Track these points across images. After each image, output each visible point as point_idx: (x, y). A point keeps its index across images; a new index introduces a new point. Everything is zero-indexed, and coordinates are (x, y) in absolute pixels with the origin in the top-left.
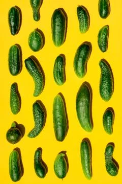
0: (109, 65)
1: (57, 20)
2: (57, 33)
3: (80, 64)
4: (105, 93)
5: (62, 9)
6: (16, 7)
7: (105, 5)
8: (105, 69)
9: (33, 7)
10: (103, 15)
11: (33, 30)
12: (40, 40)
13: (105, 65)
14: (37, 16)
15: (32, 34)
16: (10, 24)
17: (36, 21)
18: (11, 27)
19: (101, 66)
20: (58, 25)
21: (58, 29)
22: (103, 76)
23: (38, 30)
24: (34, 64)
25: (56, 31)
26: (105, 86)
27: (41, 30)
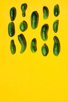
0: (58, 39)
1: (33, 17)
2: (33, 23)
3: (44, 35)
4: (56, 52)
5: (36, 12)
6: (14, 7)
7: (57, 10)
8: (56, 41)
9: (22, 10)
10: (56, 15)
11: (22, 21)
12: (25, 26)
13: (56, 39)
14: (24, 15)
15: (21, 23)
16: (11, 16)
17: (24, 17)
18: (11, 17)
19: (54, 39)
20: (34, 20)
21: (34, 21)
22: (55, 44)
23: (24, 21)
24: (22, 38)
25: (33, 22)
26: (56, 49)
27: (26, 21)
